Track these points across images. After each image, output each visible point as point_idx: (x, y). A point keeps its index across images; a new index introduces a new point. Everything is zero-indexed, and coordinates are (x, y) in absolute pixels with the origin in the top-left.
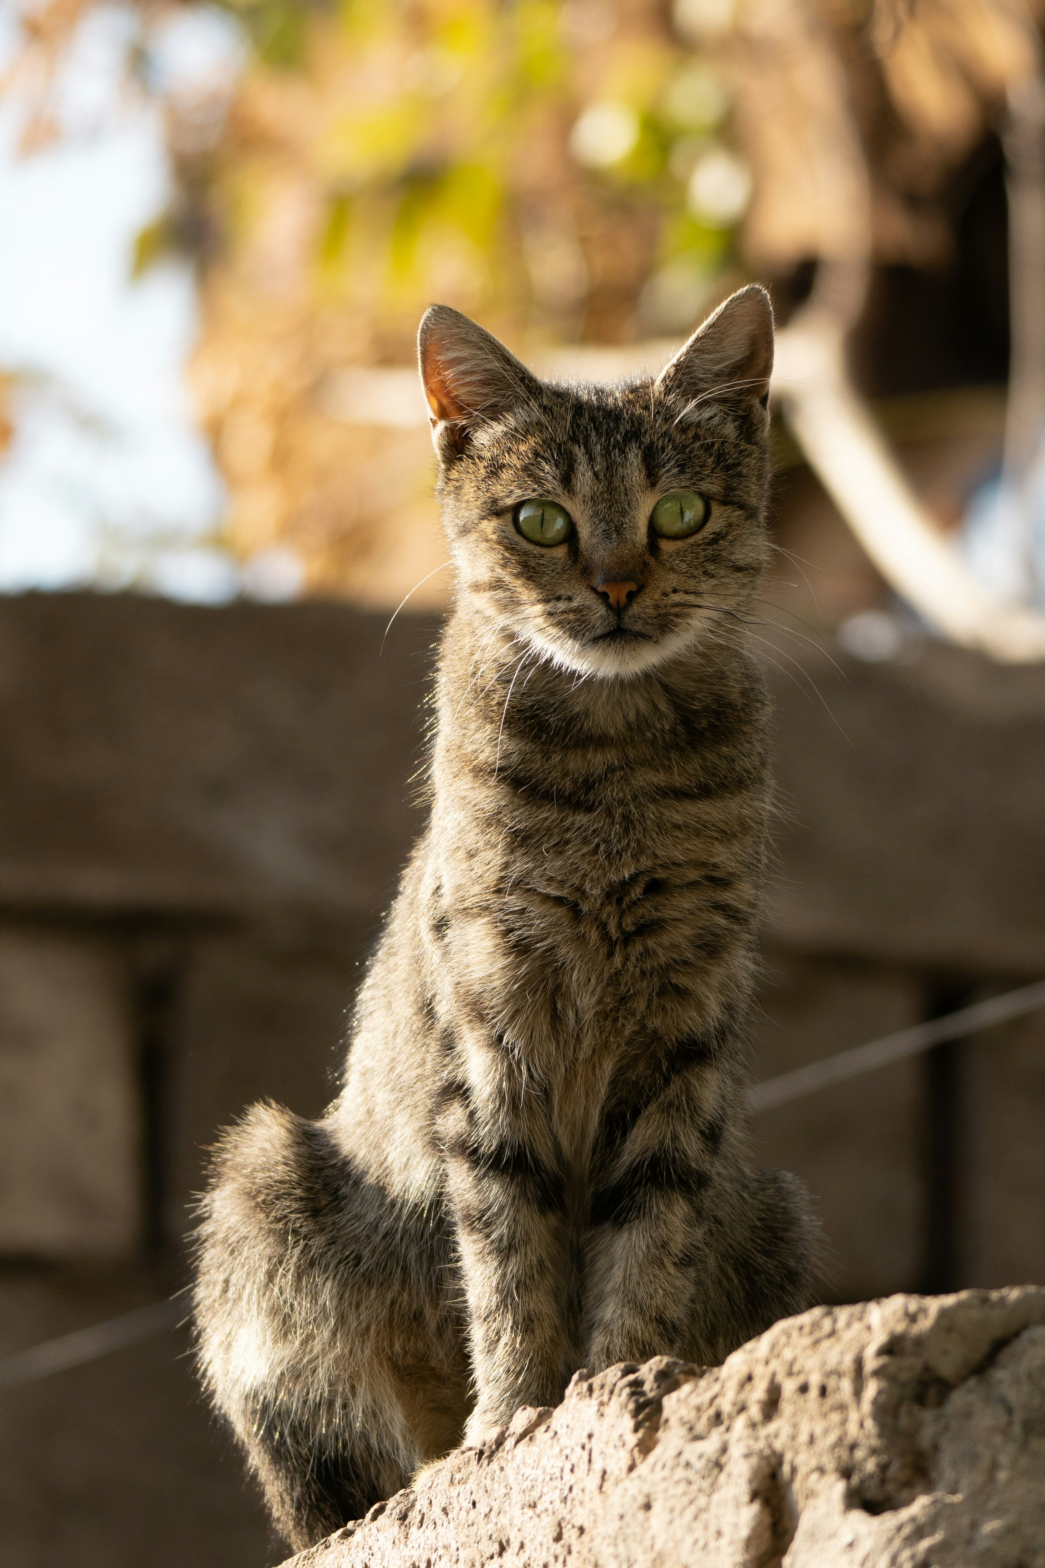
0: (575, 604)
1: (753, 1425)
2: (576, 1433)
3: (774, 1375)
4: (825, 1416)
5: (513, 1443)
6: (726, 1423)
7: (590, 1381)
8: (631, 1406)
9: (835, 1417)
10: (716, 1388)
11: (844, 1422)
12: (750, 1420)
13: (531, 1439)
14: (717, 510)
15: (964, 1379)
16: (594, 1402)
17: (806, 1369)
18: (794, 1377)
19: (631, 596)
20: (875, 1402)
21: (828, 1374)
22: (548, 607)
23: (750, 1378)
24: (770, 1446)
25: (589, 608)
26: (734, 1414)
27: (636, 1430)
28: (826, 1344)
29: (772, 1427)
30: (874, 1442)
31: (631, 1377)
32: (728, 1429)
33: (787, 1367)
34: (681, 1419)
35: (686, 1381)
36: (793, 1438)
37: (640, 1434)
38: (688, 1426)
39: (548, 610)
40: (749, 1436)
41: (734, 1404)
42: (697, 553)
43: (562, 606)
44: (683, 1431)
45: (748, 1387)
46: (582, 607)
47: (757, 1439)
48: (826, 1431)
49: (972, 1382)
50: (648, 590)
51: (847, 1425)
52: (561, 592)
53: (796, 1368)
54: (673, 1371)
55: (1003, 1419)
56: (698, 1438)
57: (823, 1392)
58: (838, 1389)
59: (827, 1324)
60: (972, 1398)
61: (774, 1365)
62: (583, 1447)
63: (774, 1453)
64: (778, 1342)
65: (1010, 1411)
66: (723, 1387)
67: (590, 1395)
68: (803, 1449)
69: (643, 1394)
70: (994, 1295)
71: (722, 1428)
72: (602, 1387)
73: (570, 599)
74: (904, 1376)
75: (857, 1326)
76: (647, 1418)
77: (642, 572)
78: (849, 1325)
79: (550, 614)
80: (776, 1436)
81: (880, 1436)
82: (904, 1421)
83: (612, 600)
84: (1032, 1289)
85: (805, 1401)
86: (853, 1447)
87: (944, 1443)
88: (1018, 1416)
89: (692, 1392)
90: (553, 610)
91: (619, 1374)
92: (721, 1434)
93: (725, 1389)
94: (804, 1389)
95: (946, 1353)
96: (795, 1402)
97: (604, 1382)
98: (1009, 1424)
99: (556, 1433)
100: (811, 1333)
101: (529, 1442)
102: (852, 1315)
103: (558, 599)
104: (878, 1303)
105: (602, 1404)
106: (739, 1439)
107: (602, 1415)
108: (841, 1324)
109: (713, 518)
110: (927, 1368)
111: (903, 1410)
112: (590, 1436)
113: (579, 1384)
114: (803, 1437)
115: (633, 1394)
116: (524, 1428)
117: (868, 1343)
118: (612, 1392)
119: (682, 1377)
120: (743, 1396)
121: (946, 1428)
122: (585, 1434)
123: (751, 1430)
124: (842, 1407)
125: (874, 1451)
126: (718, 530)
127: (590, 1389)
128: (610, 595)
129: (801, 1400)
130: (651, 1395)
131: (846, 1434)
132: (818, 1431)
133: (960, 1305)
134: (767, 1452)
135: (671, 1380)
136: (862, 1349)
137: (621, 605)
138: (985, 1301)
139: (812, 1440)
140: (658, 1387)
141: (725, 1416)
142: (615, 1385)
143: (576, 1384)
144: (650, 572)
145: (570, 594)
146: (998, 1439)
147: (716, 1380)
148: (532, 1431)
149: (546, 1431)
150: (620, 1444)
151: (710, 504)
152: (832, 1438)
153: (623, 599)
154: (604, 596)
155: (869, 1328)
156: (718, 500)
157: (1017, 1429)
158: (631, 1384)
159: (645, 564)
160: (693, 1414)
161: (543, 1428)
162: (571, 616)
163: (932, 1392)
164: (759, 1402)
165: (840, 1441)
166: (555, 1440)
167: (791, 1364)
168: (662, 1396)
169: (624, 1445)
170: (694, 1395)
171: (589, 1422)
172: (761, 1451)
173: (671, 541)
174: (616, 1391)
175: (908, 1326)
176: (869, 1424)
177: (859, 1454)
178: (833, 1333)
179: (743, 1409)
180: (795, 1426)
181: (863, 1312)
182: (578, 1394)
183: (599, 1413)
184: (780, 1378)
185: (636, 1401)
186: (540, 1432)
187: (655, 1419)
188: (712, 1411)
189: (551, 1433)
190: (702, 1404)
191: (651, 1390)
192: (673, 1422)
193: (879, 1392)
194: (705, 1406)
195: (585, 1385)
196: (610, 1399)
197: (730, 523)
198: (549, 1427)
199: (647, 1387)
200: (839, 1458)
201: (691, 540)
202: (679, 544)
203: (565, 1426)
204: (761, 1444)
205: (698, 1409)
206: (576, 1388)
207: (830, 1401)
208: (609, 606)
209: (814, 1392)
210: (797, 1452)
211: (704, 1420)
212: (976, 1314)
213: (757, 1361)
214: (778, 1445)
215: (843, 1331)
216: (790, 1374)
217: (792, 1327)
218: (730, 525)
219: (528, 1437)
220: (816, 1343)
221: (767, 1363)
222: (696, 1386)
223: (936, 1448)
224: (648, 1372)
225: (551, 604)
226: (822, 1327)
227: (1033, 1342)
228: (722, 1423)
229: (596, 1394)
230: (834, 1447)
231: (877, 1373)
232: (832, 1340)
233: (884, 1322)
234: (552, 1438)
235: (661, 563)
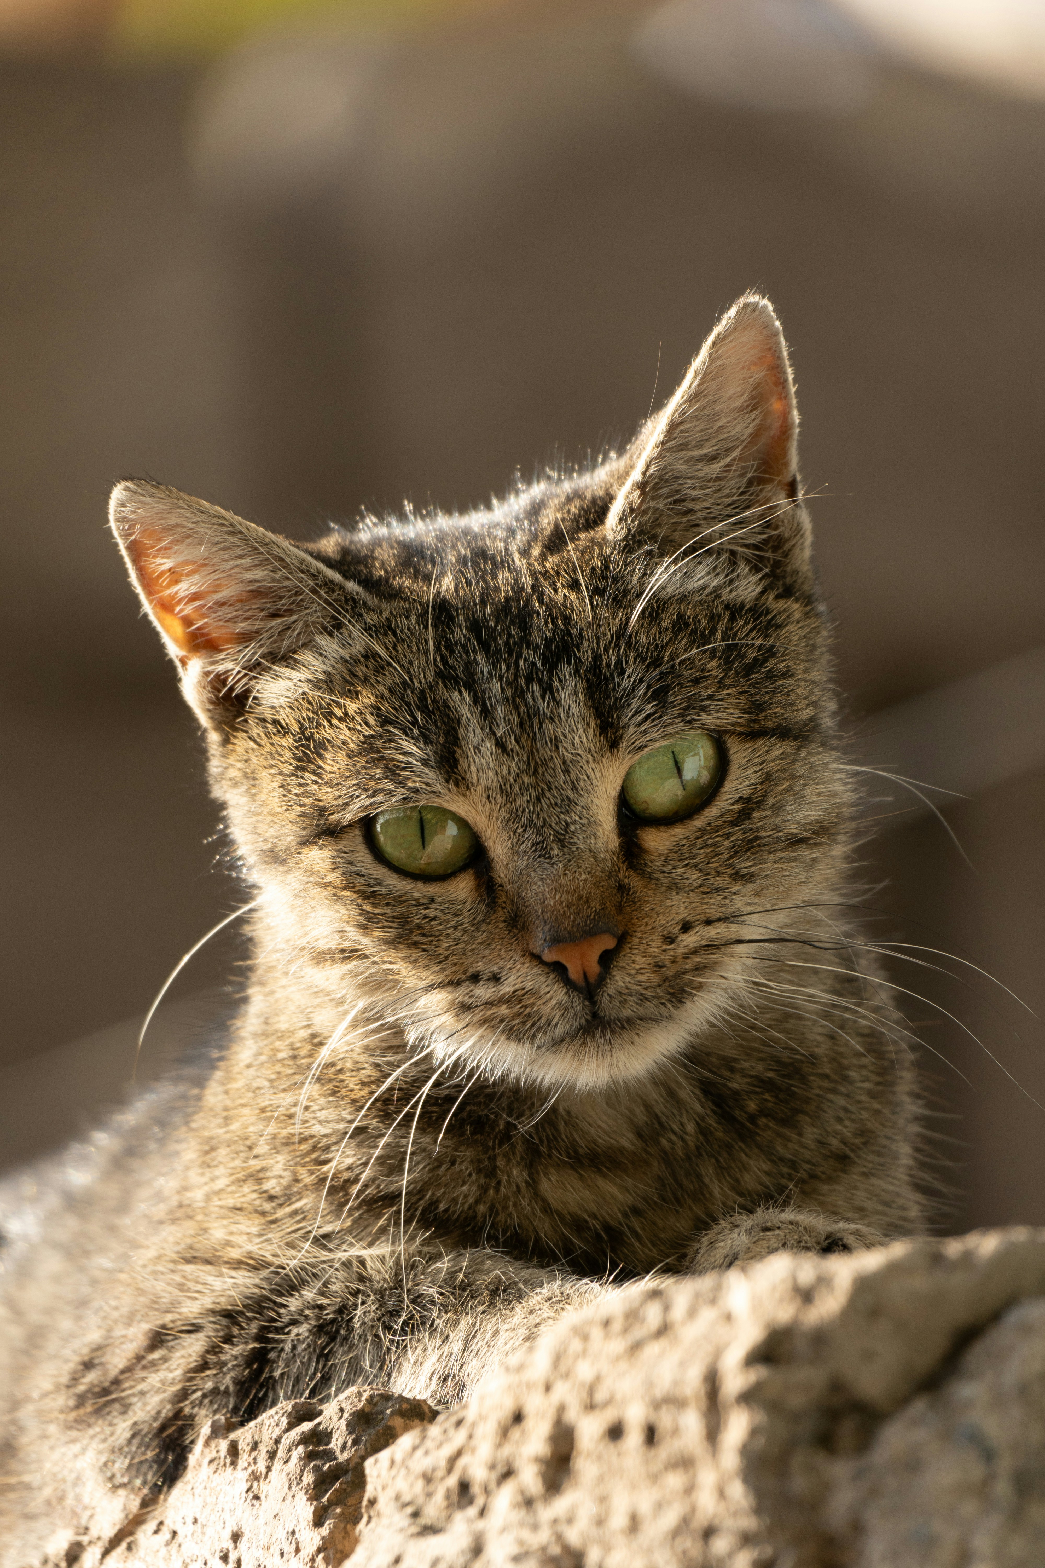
0: (507, 988)
1: (528, 1503)
2: (209, 1531)
3: (561, 1409)
4: (654, 1478)
5: (98, 1556)
6: (480, 1501)
7: (232, 1436)
8: (309, 1478)
9: (675, 1481)
10: (459, 1438)
11: (690, 1489)
12: (522, 1492)
13: (129, 1548)
14: (738, 752)
15: (903, 1401)
16: (240, 1477)
17: (618, 1396)
18: (597, 1413)
19: (607, 959)
20: (745, 1451)
21: (657, 1405)
22: (460, 994)
23: (518, 1418)
24: (559, 1537)
25: (532, 992)
26: (493, 1485)
27: (318, 1523)
28: (652, 1349)
29: (561, 1505)
30: (749, 1523)
31: (306, 1426)
32: (482, 1513)
33: (584, 1394)
34: (398, 1497)
35: (406, 1429)
36: (600, 1522)
37: (325, 1531)
38: (409, 1510)
39: (460, 999)
40: (521, 1524)
41: (492, 1467)
42: (714, 845)
43: (483, 992)
44: (401, 1520)
45: (515, 1433)
46: (520, 993)
47: (535, 1527)
48: (659, 1507)
49: (919, 1406)
50: (636, 940)
51: (694, 1495)
52: (480, 966)
53: (600, 1396)
54: (382, 1412)
55: (976, 1471)
56: (430, 1530)
57: (651, 1435)
58: (676, 1431)
59: (653, 1314)
60: (921, 1435)
61: (562, 1391)
62: (225, 1558)
63: (567, 1549)
64: (565, 1351)
65: (988, 1455)
66: (470, 1437)
67: (234, 1463)
68: (620, 1541)
69: (329, 1455)
70: (953, 1248)
71: (472, 1511)
72: (255, 1446)
73: (496, 979)
74: (796, 1401)
75: (707, 1315)
76: (339, 1499)
77: (620, 908)
78: (692, 1313)
79: (465, 1008)
80: (570, 1521)
81: (758, 1510)
82: (799, 1483)
83: (574, 973)
84: (1020, 1234)
85: (619, 1454)
86: (708, 1533)
87: (874, 1518)
88: (1005, 1465)
89: (415, 1449)
90: (467, 1000)
91: (285, 1421)
92: (470, 1521)
93: (474, 1442)
94: (615, 1432)
95: (869, 1356)
96: (599, 1458)
97: (256, 1438)
98: (988, 1481)
99: (175, 1533)
100: (625, 1331)
101: (126, 1553)
102: (697, 1295)
103: (475, 978)
104: (744, 1270)
105: (255, 1477)
106: (503, 1530)
107: (257, 1497)
108: (679, 1311)
109: (734, 770)
110: (836, 1386)
111: (798, 1460)
112: (236, 1537)
113: (213, 1444)
114: (618, 1520)
115: (310, 1456)
116: (118, 1527)
117: (727, 1345)
118: (272, 1455)
119: (398, 1422)
120: (507, 1450)
121: (874, 1492)
122: (227, 1534)
123: (523, 1512)
124: (685, 1463)
125: (746, 1539)
126: (746, 792)
127: (234, 1451)
128: (569, 966)
129: (610, 1450)
130: (342, 1457)
131: (694, 1509)
132: (645, 1507)
133: (892, 1269)
134: (555, 1550)
135: (380, 1428)
136: (717, 1354)
137: (592, 979)
138: (937, 1259)
139: (634, 1524)
140: (355, 1442)
141: (476, 1489)
142: (277, 1441)
143: (207, 1444)
144: (635, 903)
145: (495, 969)
146: (969, 1508)
147: (459, 1423)
148: (131, 1533)
149: (156, 1532)
150: (290, 1549)
151: (725, 743)
152: (670, 1518)
153: (594, 968)
154: (558, 969)
155: (728, 1317)
156: (740, 734)
157: (1002, 1488)
158: (305, 1440)
159: (622, 888)
160: (420, 1484)
161: (151, 1526)
162: (504, 1010)
163: (847, 1428)
164: (538, 1460)
165: (684, 1525)
166: (174, 1545)
167: (591, 1390)
168: (363, 1459)
169: (298, 1550)
170: (420, 1453)
171: (233, 1511)
172: (544, 1549)
173: (663, 828)
174: (281, 1454)
175: (798, 1310)
176: (737, 1491)
177: (721, 1545)
178: (664, 1330)
179: (508, 1474)
180: (603, 1500)
181: (718, 1288)
182: (211, 1461)
183: (251, 1495)
184: (572, 1415)
185: (316, 1469)
186: (144, 1535)
187: (351, 1501)
188: (452, 1481)
189: (165, 1535)
190: (434, 1470)
191: (344, 1448)
192: (385, 1504)
193: (754, 1432)
194: (440, 1474)
195: (223, 1445)
196: (269, 1469)
197: (767, 773)
198: (161, 1523)
199: (335, 1444)
200: (684, 1552)
201: (699, 822)
202: (679, 832)
203: (190, 1520)
204: (544, 1536)
205: (428, 1478)
206: (207, 1450)
207: (665, 1451)
208: (568, 983)
209: (634, 1438)
210: (607, 1548)
211: (439, 1498)
212: (920, 1283)
213: (529, 1386)
214: (573, 1536)
215: (684, 1323)
216: (591, 1407)
217: (590, 1322)
218: (767, 778)
219: (124, 1545)
220: (636, 1347)
221: (548, 1388)
222: (423, 1438)
223: (857, 1528)
224: (335, 1417)
225: (463, 989)
226: (643, 1320)
227: (1027, 1329)
228: (471, 1502)
229: (244, 1459)
230: (676, 1533)
231: (747, 1398)
232: (662, 1343)
233: (756, 1305)
234: (168, 1544)
235: (648, 877)
